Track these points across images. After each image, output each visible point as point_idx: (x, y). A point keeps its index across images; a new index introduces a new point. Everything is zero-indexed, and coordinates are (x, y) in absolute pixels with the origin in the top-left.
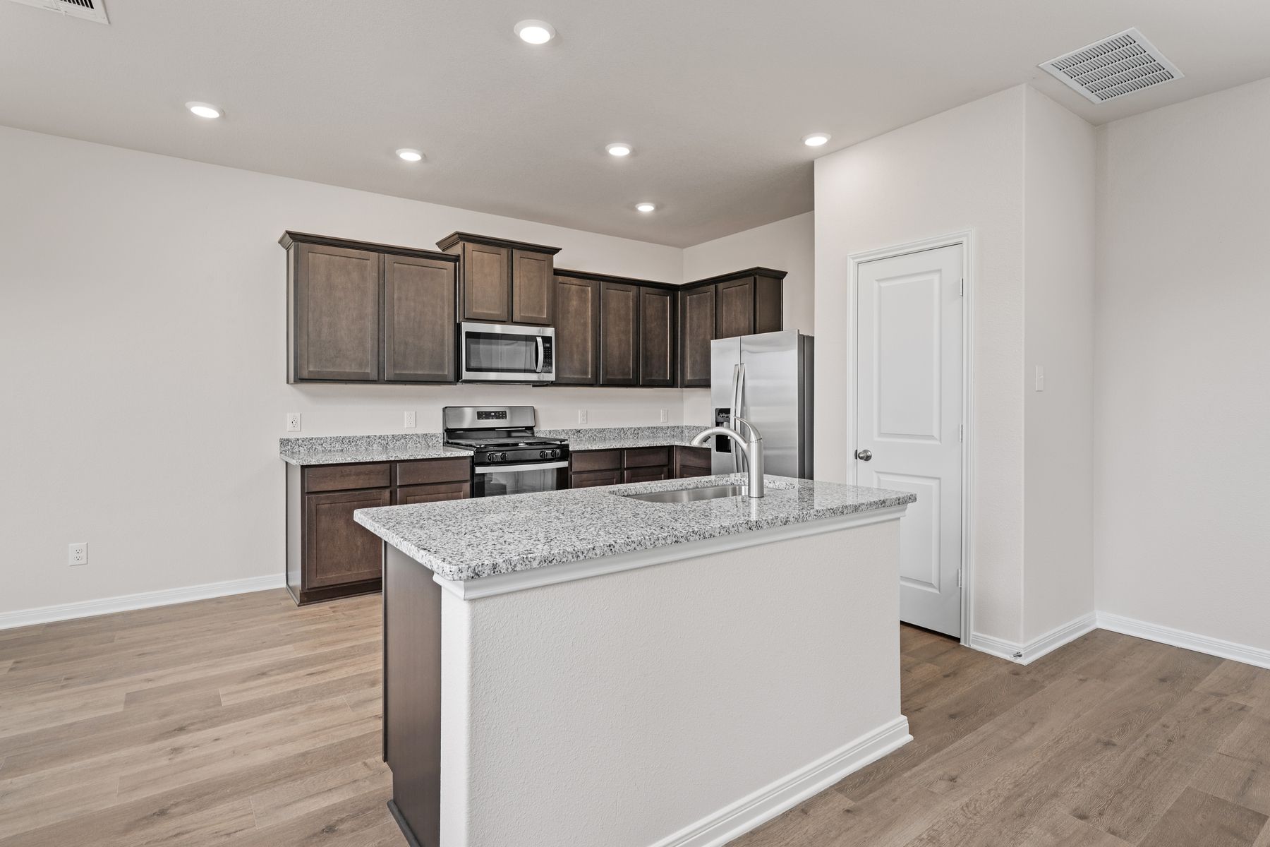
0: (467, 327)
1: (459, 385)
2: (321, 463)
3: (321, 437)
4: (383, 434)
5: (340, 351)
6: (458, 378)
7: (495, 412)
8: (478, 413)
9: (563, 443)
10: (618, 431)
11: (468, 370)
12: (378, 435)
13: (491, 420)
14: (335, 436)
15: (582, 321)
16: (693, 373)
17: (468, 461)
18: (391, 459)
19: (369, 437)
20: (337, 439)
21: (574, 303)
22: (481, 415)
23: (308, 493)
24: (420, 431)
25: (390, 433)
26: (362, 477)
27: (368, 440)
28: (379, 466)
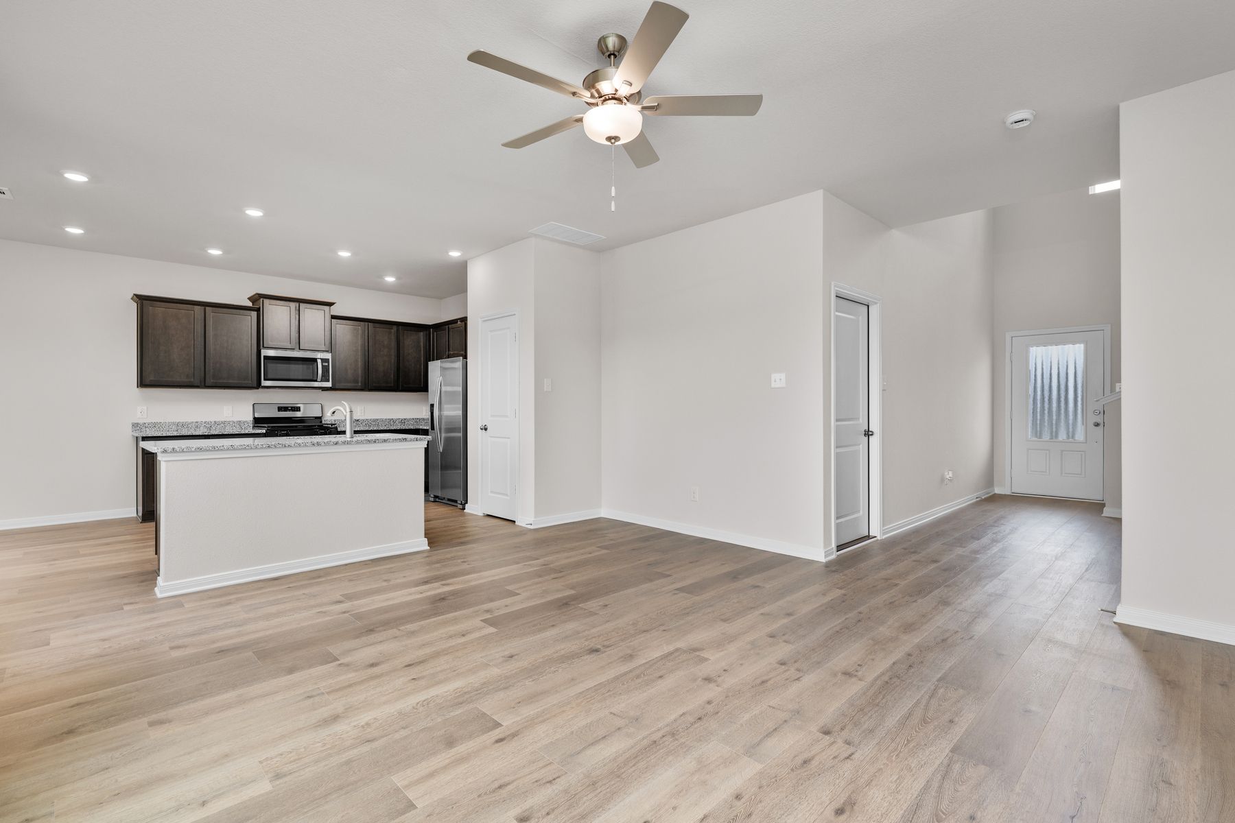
0: (266, 353)
1: (260, 390)
5: (173, 367)
6: (258, 386)
7: (292, 407)
8: (278, 407)
10: (388, 421)
11: (265, 380)
13: (288, 412)
14: (171, 421)
19: (197, 422)
21: (348, 337)
22: (280, 409)
24: (236, 419)
25: (213, 419)
27: (197, 424)
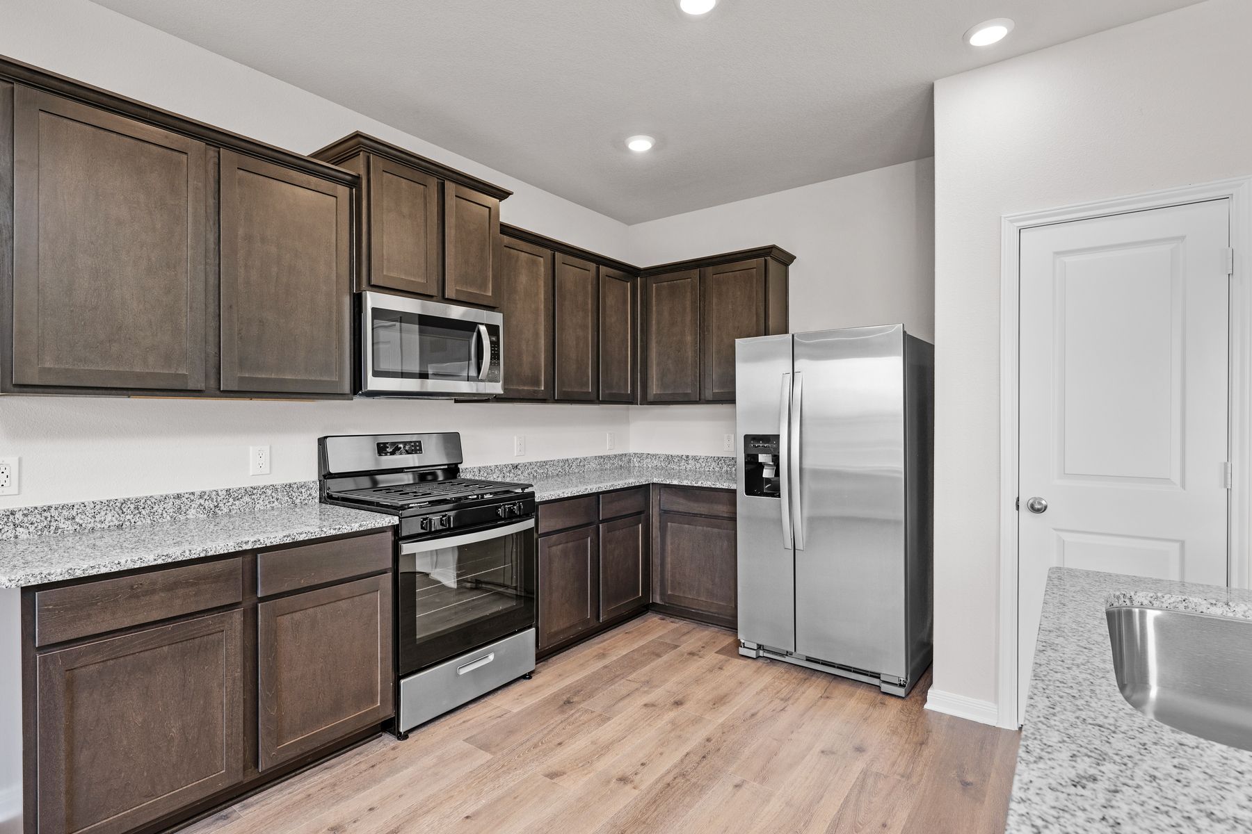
0: (373, 300)
1: (358, 400)
2: (79, 574)
3: (70, 501)
4: (207, 489)
5: (120, 328)
6: (357, 387)
7: (405, 443)
8: (378, 444)
9: (526, 491)
10: (561, 464)
11: (376, 374)
12: (198, 490)
13: (398, 456)
14: (104, 499)
15: (533, 306)
16: (663, 385)
17: (389, 536)
18: (245, 547)
19: (179, 496)
20: (108, 504)
21: (523, 279)
22: (381, 449)
23: (42, 648)
24: (279, 481)
25: (222, 485)
26: (181, 592)
27: (178, 502)
28: (219, 565)
